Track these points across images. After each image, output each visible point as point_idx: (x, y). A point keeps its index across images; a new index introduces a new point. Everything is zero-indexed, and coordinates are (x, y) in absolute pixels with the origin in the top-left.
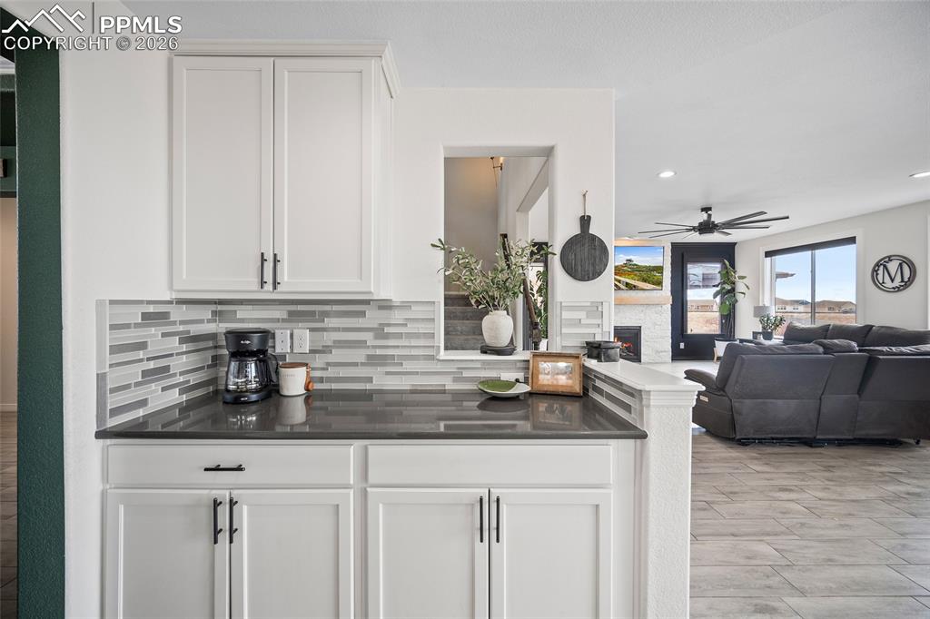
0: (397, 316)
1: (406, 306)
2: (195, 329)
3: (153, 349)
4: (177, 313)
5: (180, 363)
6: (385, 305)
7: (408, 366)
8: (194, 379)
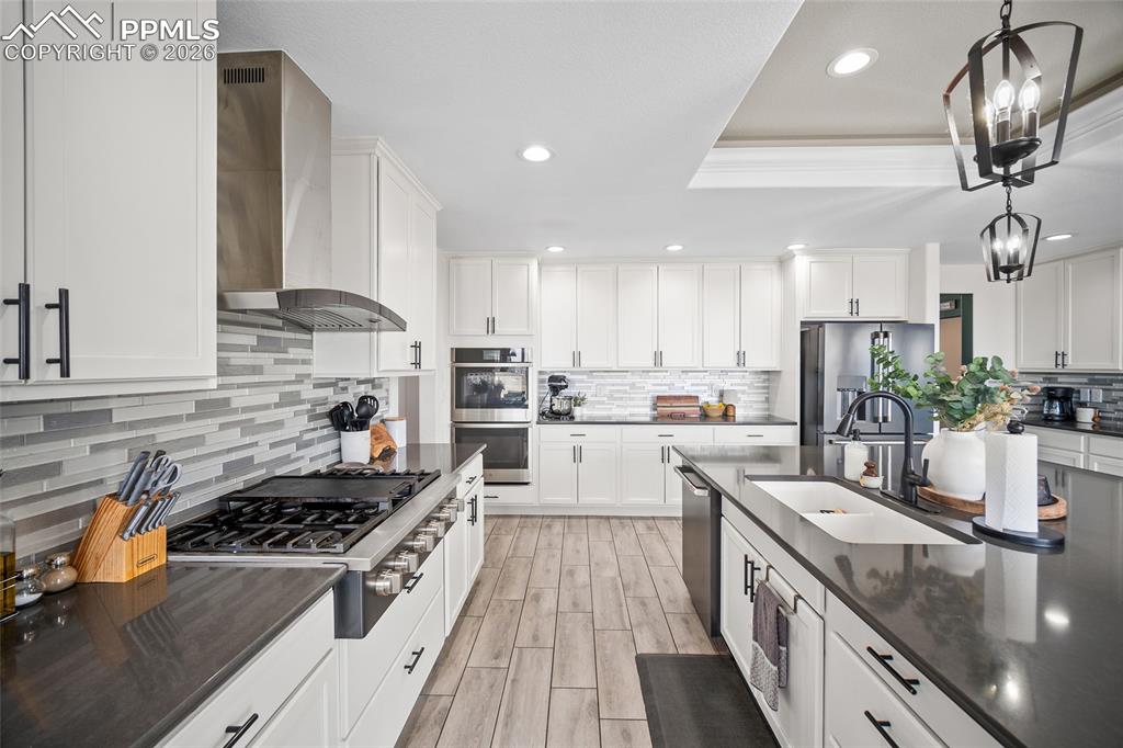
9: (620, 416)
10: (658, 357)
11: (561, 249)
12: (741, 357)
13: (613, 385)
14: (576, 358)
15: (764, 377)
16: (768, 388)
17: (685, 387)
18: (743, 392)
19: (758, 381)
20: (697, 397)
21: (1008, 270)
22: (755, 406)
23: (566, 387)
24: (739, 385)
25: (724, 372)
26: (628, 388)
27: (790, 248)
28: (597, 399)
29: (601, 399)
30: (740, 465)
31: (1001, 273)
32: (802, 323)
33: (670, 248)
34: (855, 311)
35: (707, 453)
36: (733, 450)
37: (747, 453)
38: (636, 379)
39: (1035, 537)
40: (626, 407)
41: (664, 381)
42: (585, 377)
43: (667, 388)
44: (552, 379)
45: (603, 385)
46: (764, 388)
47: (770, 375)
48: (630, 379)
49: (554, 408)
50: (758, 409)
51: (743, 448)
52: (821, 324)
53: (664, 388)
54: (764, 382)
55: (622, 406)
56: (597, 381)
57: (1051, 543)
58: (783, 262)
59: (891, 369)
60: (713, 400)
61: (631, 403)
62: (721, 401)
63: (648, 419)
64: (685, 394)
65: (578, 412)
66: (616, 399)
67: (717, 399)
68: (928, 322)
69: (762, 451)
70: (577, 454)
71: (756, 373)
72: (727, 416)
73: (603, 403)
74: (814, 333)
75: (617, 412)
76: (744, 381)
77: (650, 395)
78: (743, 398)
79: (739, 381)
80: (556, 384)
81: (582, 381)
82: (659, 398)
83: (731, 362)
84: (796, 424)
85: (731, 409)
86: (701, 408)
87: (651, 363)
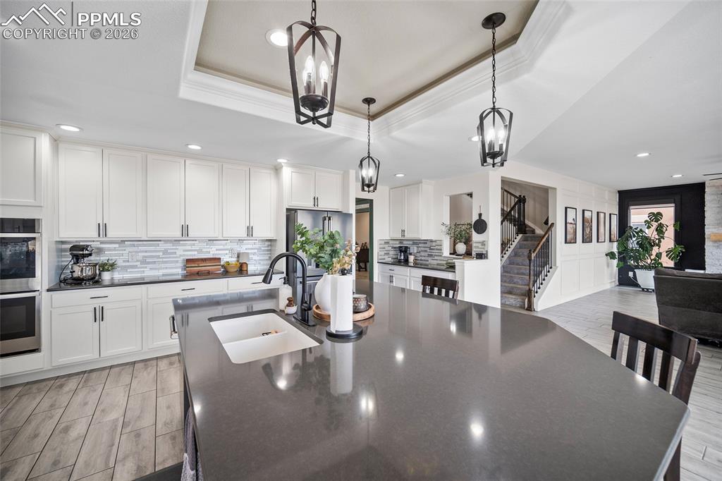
0: (434, 244)
1: (435, 241)
2: (395, 246)
3: (386, 249)
4: (391, 242)
5: (392, 253)
6: (431, 241)
7: (436, 258)
8: (394, 257)
9: (154, 276)
10: (185, 230)
11: (77, 130)
12: (250, 230)
13: (146, 252)
14: (102, 229)
15: (267, 243)
16: (270, 250)
17: (212, 252)
18: (254, 254)
19: (264, 247)
20: (220, 259)
21: (369, 186)
22: (262, 262)
23: (90, 255)
24: (252, 249)
25: (241, 241)
26: (161, 254)
27: (279, 160)
28: (127, 264)
29: (135, 264)
30: (249, 303)
31: (365, 187)
32: (287, 209)
33: (190, 146)
34: (316, 204)
35: (228, 297)
36: (248, 293)
37: (257, 294)
38: (169, 246)
39: (351, 333)
40: (159, 269)
41: (194, 248)
42: (117, 246)
43: (196, 253)
44: (74, 248)
45: (136, 252)
46: (268, 250)
47: (271, 242)
48: (163, 246)
49: (75, 275)
50: (264, 265)
51: (254, 292)
52: (296, 210)
53: (193, 253)
54: (268, 246)
55: (155, 269)
56: (128, 249)
57: (357, 335)
58: (277, 170)
59: (304, 238)
60: (233, 260)
61: (163, 265)
62: (238, 261)
63: (179, 277)
64: (212, 257)
65: (106, 276)
66: (149, 263)
67: (235, 259)
68: (351, 213)
69: (266, 292)
70: (99, 315)
71: (263, 241)
72: (241, 270)
73: (135, 267)
74: (292, 215)
75: (149, 273)
76: (254, 246)
77: (182, 258)
78: (255, 257)
79: (251, 246)
80: (79, 252)
81: (115, 249)
82: (188, 261)
83: (243, 234)
84: (283, 273)
85: (245, 265)
86: (223, 266)
87: (178, 234)
